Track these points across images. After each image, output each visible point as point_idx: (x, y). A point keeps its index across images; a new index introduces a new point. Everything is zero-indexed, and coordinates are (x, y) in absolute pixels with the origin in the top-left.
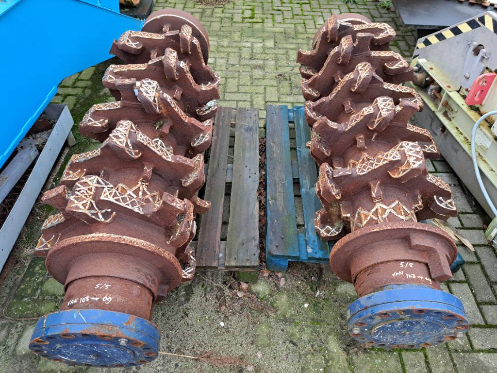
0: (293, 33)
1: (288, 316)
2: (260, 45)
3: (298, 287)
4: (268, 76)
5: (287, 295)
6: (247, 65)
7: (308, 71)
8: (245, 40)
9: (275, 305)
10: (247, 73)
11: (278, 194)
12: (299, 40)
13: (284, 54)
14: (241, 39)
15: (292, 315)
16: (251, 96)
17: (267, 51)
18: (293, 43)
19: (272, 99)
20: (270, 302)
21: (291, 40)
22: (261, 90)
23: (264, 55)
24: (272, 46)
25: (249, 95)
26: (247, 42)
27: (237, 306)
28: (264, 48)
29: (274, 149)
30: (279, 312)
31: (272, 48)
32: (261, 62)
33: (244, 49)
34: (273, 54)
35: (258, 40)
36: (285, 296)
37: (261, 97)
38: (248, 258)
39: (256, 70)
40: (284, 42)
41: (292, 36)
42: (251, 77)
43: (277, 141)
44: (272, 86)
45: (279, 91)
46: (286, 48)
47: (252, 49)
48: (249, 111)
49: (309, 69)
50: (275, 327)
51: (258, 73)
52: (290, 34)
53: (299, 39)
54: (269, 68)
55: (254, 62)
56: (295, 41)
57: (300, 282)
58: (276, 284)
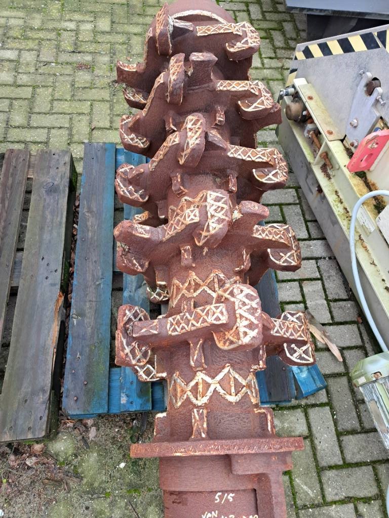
0: (140, 5)
1: (96, 485)
2: (89, 27)
3: (114, 438)
4: (99, 82)
5: (99, 451)
6: (67, 63)
7: (136, 95)
8: (67, 18)
9: (80, 470)
10: (67, 78)
11: (88, 304)
12: (148, 18)
13: (123, 43)
14: (62, 16)
15: (102, 482)
16: (71, 119)
17: (100, 38)
18: (138, 24)
19: (101, 125)
20: (72, 467)
21: (136, 19)
22: (85, 107)
23: (94, 45)
24: (107, 29)
25: (68, 117)
26: (71, 20)
27: (25, 479)
28: (95, 32)
29: (89, 224)
30: (85, 481)
31: (107, 33)
32: (88, 58)
33: (65, 35)
34: (108, 43)
35: (87, 18)
36: (95, 454)
37: (85, 119)
38: (31, 425)
39: (81, 73)
40: (126, 21)
41: (138, 10)
42: (73, 85)
43: (95, 209)
44: (103, 101)
45: (111, 110)
46: (128, 33)
47: (77, 34)
48: (56, 157)
49: (138, 93)
50: (76, 505)
51: (83, 77)
52: (134, 6)
53: (147, 15)
54: (100, 69)
55: (78, 58)
56: (141, 20)
57: (116, 430)
58: (83, 437)
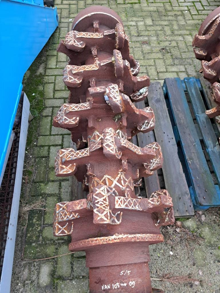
0: (164, 11)
1: (212, 242)
2: (142, 23)
3: (214, 220)
4: (155, 50)
5: (208, 227)
6: (136, 42)
7: (200, 52)
8: (130, 20)
9: (202, 235)
10: (139, 49)
12: (170, 17)
13: (161, 30)
14: (127, 19)
15: (215, 242)
16: (146, 68)
17: (148, 28)
18: (166, 20)
19: (162, 70)
20: (198, 234)
21: (163, 18)
22: (151, 62)
23: (147, 32)
24: (151, 23)
26: (132, 21)
27: (177, 238)
28: (146, 25)
29: (180, 116)
30: (206, 241)
31: (152, 25)
32: (146, 38)
33: (132, 28)
34: (153, 31)
35: (140, 19)
36: (207, 228)
37: (153, 68)
38: (187, 209)
39: (144, 46)
40: (159, 19)
41: (164, 14)
42: (142, 52)
43: (180, 109)
44: (159, 59)
45: (165, 63)
46: (161, 25)
47: (137, 27)
48: (154, 85)
49: (201, 50)
50: (205, 252)
51: (146, 48)
52: (161, 12)
54: (153, 43)
55: (141, 39)
56: (166, 18)
57: (214, 217)
58: (199, 220)
